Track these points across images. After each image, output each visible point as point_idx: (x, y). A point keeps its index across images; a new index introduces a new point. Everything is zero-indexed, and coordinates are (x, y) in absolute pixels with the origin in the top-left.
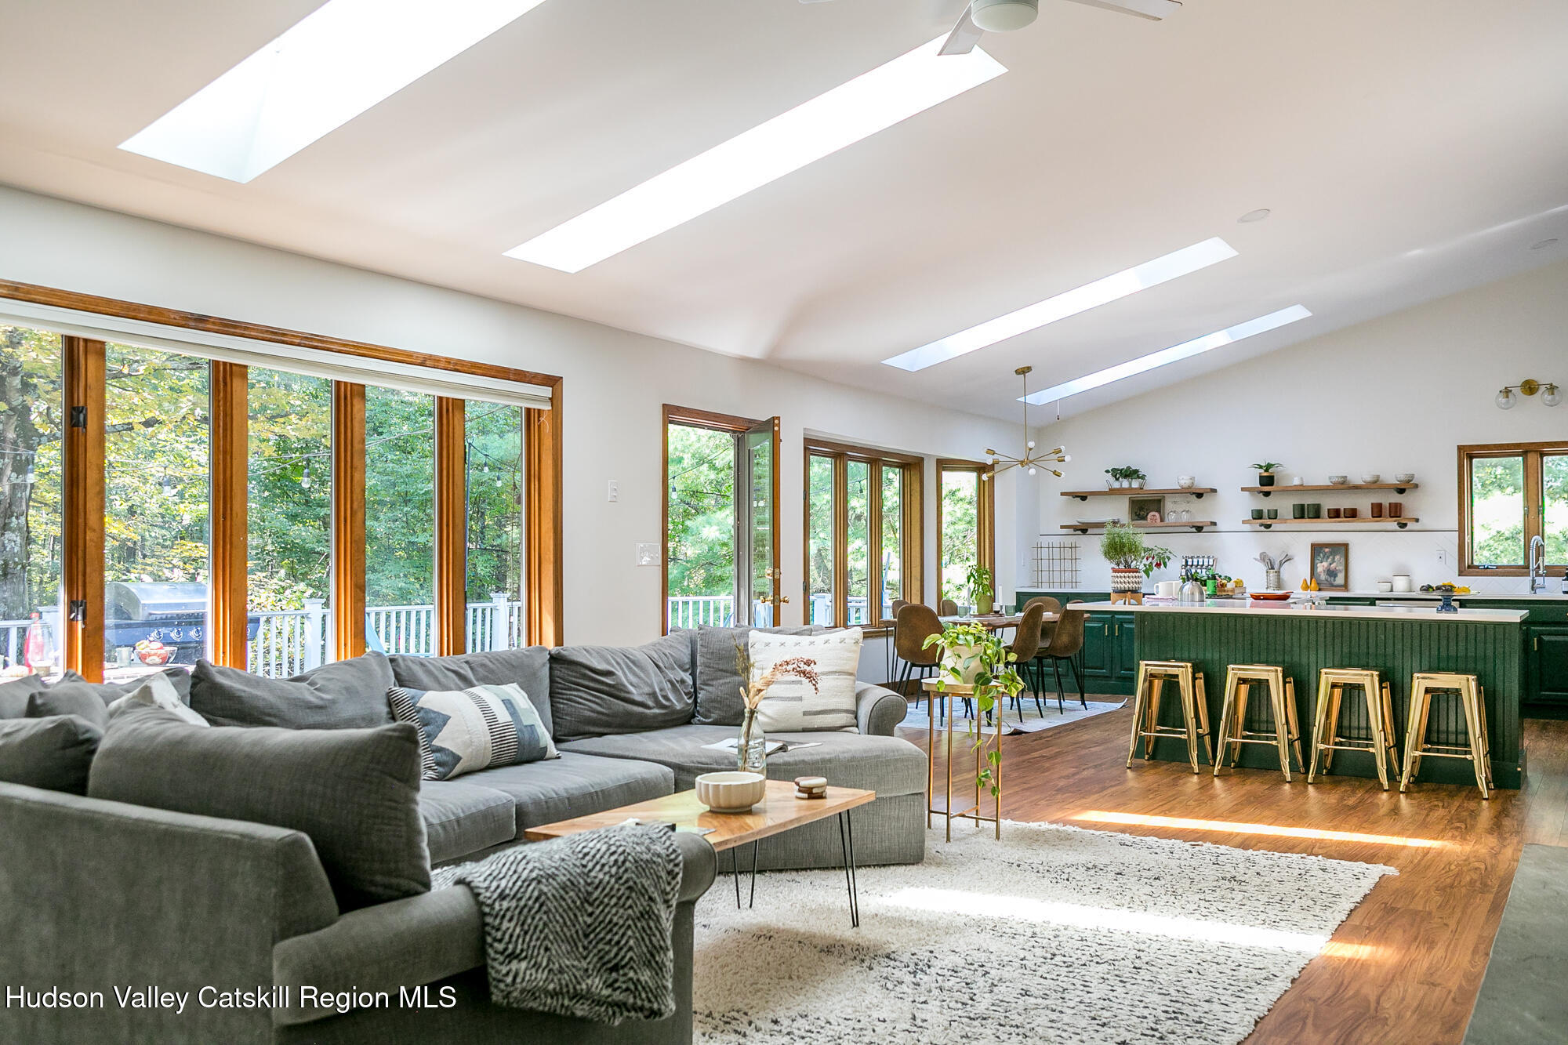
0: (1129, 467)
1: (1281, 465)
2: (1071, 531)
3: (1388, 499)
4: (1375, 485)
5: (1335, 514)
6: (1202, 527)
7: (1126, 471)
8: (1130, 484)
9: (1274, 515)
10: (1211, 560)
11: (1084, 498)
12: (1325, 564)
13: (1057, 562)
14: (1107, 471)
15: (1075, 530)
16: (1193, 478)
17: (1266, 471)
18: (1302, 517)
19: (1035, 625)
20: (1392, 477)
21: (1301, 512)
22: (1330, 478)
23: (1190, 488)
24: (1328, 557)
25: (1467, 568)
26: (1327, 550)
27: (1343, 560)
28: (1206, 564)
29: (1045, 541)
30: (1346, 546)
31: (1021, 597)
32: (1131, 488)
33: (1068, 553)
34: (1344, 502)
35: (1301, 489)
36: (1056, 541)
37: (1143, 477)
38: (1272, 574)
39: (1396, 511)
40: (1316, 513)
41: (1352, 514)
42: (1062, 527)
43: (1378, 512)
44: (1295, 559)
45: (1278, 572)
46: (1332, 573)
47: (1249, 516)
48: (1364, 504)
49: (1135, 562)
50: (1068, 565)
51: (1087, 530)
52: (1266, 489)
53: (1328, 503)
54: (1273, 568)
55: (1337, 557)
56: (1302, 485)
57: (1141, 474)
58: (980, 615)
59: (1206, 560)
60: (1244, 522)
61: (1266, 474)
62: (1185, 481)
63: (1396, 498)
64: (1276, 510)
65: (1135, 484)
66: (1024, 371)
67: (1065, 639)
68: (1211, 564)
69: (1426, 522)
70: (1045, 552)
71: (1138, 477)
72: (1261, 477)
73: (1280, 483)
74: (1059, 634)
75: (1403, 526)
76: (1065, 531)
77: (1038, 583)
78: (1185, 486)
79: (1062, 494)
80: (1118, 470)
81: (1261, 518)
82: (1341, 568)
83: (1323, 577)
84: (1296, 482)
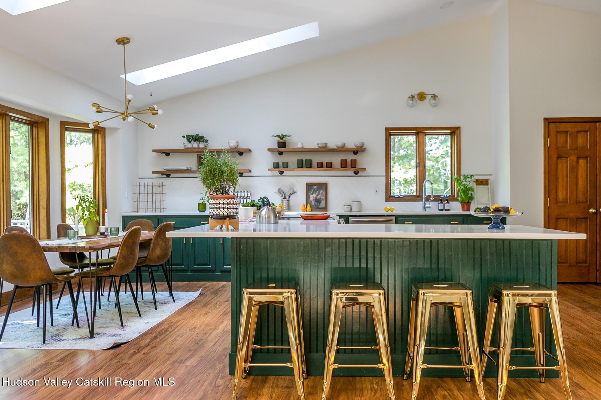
0: (197, 135)
1: (289, 136)
2: (160, 176)
3: (350, 157)
4: (342, 149)
5: (320, 165)
6: (242, 174)
7: (196, 136)
8: (198, 145)
9: (286, 166)
10: (249, 194)
11: (168, 154)
12: (314, 195)
13: (150, 196)
14: (184, 137)
15: (163, 174)
16: (237, 142)
17: (282, 139)
18: (302, 167)
19: (134, 243)
20: (351, 144)
21: (301, 165)
22: (318, 144)
23: (236, 148)
24: (316, 191)
25: (390, 198)
26: (315, 187)
27: (324, 193)
28: (246, 196)
29: (142, 182)
30: (326, 185)
31: (126, 220)
32: (199, 148)
33: (158, 190)
34: (325, 159)
35: (303, 151)
36: (150, 182)
37: (207, 141)
38: (285, 201)
39: (354, 164)
40: (309, 165)
41: (330, 166)
42: (154, 172)
43: (344, 165)
44: (297, 192)
45: (288, 200)
46: (318, 201)
47: (272, 166)
48: (336, 160)
49: (232, 189)
50: (157, 197)
51: (170, 175)
52: (282, 150)
53: (316, 159)
54: (285, 198)
55: (321, 191)
56: (303, 148)
57: (206, 138)
58: (88, 236)
59: (246, 194)
60: (269, 170)
61: (281, 141)
62: (233, 144)
63: (353, 157)
64: (288, 163)
65: (202, 145)
66: (123, 41)
67: (158, 252)
68: (249, 195)
69: (369, 171)
70: (142, 188)
71: (203, 141)
72: (279, 143)
73: (289, 146)
74: (154, 249)
75: (356, 173)
76: (155, 175)
77: (138, 210)
78: (233, 147)
79: (154, 151)
80: (191, 136)
81: (278, 167)
82: (324, 197)
83: (313, 203)
84: (300, 146)
